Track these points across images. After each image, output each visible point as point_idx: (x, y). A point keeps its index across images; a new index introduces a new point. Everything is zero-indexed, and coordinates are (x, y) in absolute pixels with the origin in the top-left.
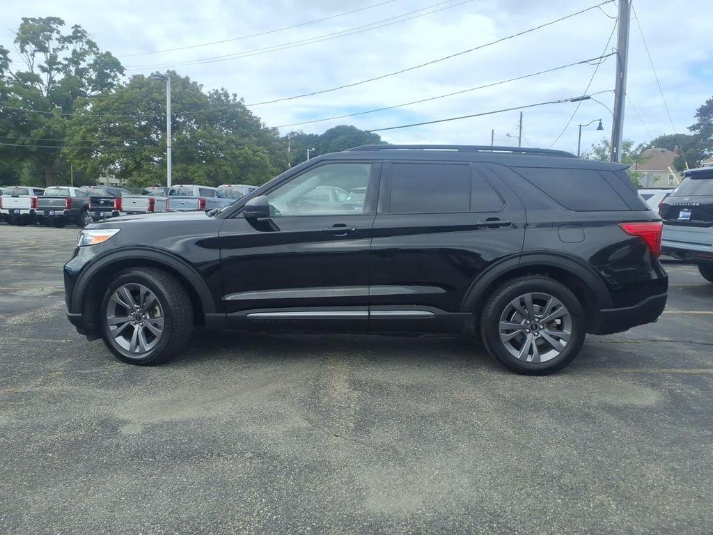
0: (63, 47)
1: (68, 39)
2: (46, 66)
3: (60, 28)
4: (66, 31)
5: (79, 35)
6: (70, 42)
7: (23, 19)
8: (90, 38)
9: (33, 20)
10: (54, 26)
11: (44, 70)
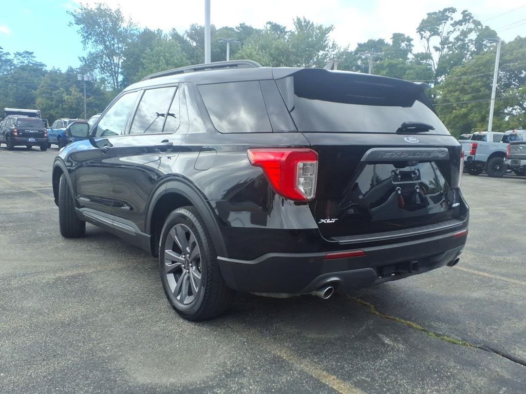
0: (455, 30)
1: (460, 23)
2: (439, 46)
3: (453, 15)
4: (458, 16)
5: (467, 18)
6: (461, 25)
7: (428, 14)
8: (475, 18)
9: (435, 13)
10: (449, 15)
11: (437, 49)
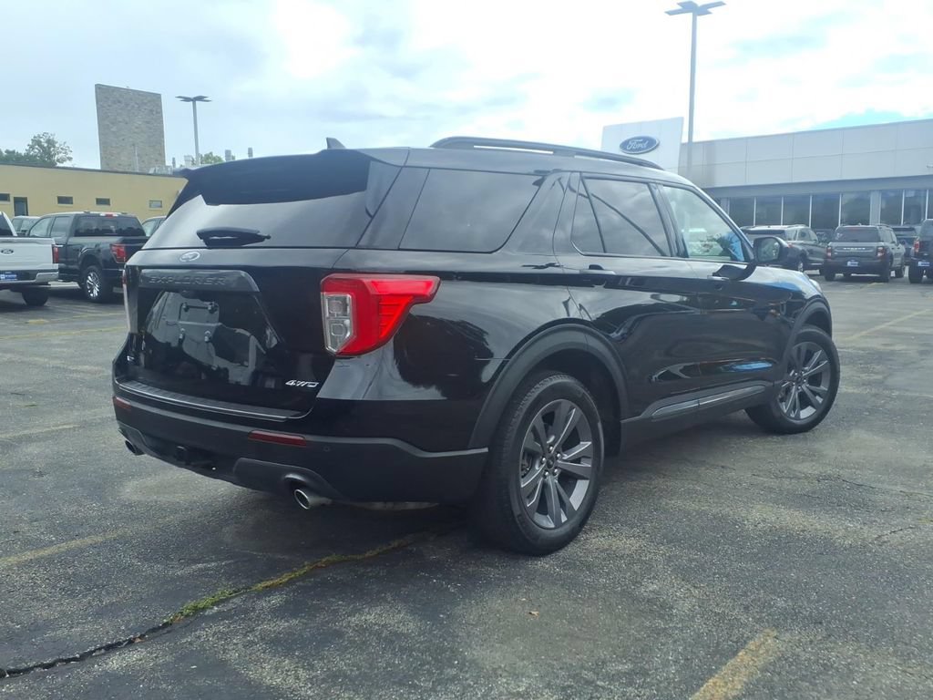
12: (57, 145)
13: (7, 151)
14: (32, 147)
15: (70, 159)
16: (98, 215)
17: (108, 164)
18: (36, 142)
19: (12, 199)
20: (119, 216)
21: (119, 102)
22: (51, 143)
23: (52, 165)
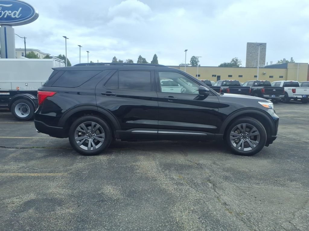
12: (238, 61)
13: (228, 63)
14: (232, 62)
15: (241, 64)
16: (228, 81)
17: (248, 65)
18: (233, 60)
19: (217, 76)
20: (234, 81)
21: (253, 47)
22: (237, 60)
23: (238, 67)
